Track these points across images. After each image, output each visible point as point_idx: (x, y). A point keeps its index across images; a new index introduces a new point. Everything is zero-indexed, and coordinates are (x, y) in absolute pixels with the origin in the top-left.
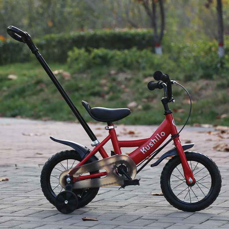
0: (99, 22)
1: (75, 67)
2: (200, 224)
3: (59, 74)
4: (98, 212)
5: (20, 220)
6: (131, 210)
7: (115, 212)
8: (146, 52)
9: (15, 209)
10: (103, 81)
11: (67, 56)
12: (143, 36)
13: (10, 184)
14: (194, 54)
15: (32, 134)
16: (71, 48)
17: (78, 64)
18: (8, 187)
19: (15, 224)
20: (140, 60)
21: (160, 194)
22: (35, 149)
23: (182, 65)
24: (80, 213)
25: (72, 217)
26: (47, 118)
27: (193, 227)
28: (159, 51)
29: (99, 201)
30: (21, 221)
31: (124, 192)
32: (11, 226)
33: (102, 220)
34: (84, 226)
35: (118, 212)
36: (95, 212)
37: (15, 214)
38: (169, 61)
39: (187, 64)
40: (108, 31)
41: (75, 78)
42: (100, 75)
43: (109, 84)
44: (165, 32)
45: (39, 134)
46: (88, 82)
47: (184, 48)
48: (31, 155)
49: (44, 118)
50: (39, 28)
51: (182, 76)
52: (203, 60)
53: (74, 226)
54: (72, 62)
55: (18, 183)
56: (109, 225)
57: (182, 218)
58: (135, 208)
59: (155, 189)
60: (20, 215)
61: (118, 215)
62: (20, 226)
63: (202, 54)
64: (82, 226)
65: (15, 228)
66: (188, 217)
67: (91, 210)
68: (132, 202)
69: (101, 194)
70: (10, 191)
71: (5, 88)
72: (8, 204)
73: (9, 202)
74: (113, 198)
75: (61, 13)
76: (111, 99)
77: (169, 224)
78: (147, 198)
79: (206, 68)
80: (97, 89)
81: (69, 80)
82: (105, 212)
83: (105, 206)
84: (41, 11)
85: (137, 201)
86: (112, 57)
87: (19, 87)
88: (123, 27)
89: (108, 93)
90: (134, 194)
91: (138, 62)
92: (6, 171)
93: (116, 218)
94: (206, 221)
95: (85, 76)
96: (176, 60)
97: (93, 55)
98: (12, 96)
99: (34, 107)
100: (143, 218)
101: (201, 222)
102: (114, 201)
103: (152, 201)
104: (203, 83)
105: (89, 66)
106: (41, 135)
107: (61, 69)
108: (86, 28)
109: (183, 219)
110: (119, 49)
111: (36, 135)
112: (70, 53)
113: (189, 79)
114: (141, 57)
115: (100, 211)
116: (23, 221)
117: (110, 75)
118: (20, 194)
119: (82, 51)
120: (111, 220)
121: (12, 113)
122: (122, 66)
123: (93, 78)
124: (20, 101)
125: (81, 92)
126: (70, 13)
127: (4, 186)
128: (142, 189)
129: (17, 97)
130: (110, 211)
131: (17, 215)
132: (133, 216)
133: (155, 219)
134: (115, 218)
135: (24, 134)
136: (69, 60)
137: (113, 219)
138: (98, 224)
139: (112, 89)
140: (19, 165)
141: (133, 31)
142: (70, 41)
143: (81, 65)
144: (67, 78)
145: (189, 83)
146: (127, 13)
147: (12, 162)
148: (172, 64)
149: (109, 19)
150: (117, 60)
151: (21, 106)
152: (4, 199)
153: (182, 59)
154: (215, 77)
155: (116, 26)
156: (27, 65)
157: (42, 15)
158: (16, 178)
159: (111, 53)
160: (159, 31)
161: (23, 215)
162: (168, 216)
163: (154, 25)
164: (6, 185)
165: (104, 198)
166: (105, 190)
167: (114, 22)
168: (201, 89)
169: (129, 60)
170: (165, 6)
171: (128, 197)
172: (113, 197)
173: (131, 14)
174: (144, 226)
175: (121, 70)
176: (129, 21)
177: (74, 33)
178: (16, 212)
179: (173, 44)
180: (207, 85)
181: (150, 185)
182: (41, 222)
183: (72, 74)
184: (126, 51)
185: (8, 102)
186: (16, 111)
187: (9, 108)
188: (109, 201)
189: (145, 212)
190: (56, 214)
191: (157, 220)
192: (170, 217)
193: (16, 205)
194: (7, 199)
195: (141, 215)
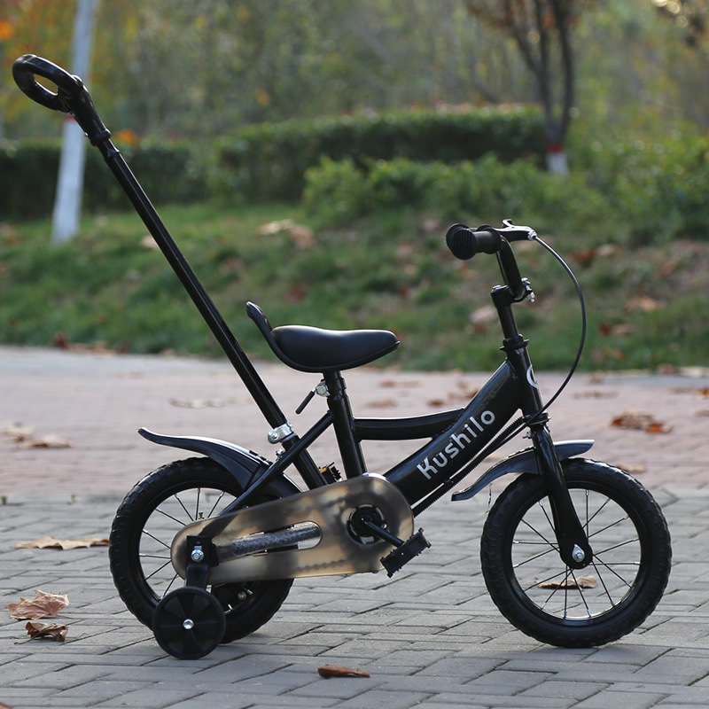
0: (397, 91)
1: (328, 211)
2: (689, 685)
3: (282, 232)
5: (127, 677)
6: (475, 639)
7: (423, 647)
8: (522, 169)
10: (403, 251)
12: (515, 126)
14: (656, 170)
15: (197, 403)
16: (315, 163)
17: (333, 203)
20: (507, 191)
25: (290, 665)
27: (668, 695)
28: (558, 163)
29: (377, 608)
30: (129, 680)
31: (455, 578)
35: (432, 648)
38: (586, 192)
39: (637, 196)
40: (417, 113)
41: (325, 244)
42: (395, 233)
43: (420, 259)
44: (575, 113)
45: (216, 401)
46: (360, 253)
47: (627, 155)
50: (233, 111)
51: (623, 233)
52: (682, 188)
54: (317, 199)
57: (634, 665)
58: (486, 633)
61: (433, 657)
63: (680, 170)
68: (477, 613)
69: (384, 586)
72: (99, 622)
73: (102, 616)
74: (419, 599)
75: (293, 69)
76: (426, 300)
77: (594, 687)
79: (690, 207)
80: (386, 272)
81: (307, 250)
82: (395, 645)
83: (393, 625)
84: (237, 63)
86: (428, 184)
88: (460, 100)
89: (415, 283)
91: (499, 195)
93: (428, 666)
95: (352, 236)
96: (606, 188)
97: (374, 177)
98: (151, 295)
100: (508, 665)
101: (694, 679)
102: (422, 609)
104: (683, 250)
105: (363, 209)
106: (223, 405)
107: (287, 218)
108: (359, 106)
109: (636, 667)
110: (448, 160)
111: (210, 404)
112: (313, 175)
113: (643, 239)
114: (508, 181)
115: (378, 642)
116: (137, 681)
117: (421, 232)
120: (412, 674)
121: (151, 341)
122: (454, 206)
123: (375, 242)
124: (174, 310)
125: (342, 282)
126: (316, 69)
129: (164, 297)
130: (409, 641)
132: (481, 658)
133: (547, 669)
134: (424, 667)
135: (174, 403)
136: (309, 193)
137: (417, 671)
139: (427, 272)
141: (486, 112)
142: (314, 142)
143: (341, 207)
144: (302, 244)
146: (471, 66)
148: (596, 199)
149: (422, 83)
150: (441, 191)
151: (176, 322)
152: (90, 604)
153: (623, 185)
155: (440, 98)
156: (197, 210)
159: (424, 171)
160: (557, 110)
161: (140, 659)
163: (544, 95)
165: (392, 600)
168: (679, 267)
169: (474, 190)
170: (575, 44)
171: (465, 595)
172: (422, 594)
173: (481, 70)
174: (514, 695)
177: (326, 122)
179: (596, 147)
180: (695, 256)
183: (318, 231)
184: (467, 167)
185: (142, 312)
186: (162, 338)
187: (144, 328)
188: (408, 609)
189: (518, 644)
190: (243, 656)
191: (555, 673)
192: (593, 662)
193: (123, 624)
194: (98, 605)
195: (506, 657)
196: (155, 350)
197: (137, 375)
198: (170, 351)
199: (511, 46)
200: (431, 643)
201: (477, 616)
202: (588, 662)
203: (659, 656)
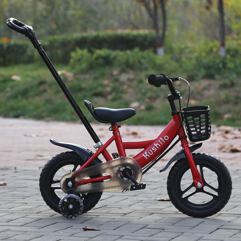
0: (102, 24)
1: (78, 67)
2: (210, 234)
3: (62, 75)
4: (100, 220)
5: (16, 230)
6: (136, 218)
7: (118, 221)
8: (148, 53)
9: (11, 217)
10: (106, 82)
11: (70, 57)
12: (145, 38)
13: (8, 189)
14: (196, 54)
15: (33, 135)
16: (74, 50)
17: (81, 65)
18: (6, 192)
19: (10, 236)
20: (143, 61)
21: (165, 200)
22: (36, 151)
24: (81, 222)
25: (72, 226)
26: (50, 119)
27: (203, 237)
28: (161, 51)
29: (101, 207)
30: (16, 231)
31: (128, 197)
32: (5, 238)
33: (105, 229)
34: (85, 237)
35: (121, 221)
36: (97, 220)
37: (11, 223)
39: (189, 64)
40: (110, 32)
41: (78, 79)
42: (103, 75)
43: (112, 85)
44: (167, 33)
45: (40, 135)
46: (90, 82)
47: (185, 48)
48: (32, 157)
49: (47, 119)
52: (205, 61)
53: (74, 236)
54: (75, 63)
55: (17, 187)
56: (113, 235)
57: (191, 227)
58: (139, 216)
59: (160, 193)
60: (16, 224)
61: (122, 223)
62: (15, 237)
63: (204, 54)
64: (83, 237)
65: (9, 240)
66: (196, 226)
67: (93, 218)
68: (136, 209)
69: (103, 200)
70: (7, 197)
72: (5, 211)
73: (5, 209)
74: (116, 204)
75: (65, 16)
76: (114, 100)
77: (177, 234)
78: (152, 204)
79: (208, 68)
80: (100, 89)
81: (71, 81)
82: (108, 220)
83: (107, 213)
84: (44, 13)
85: (142, 207)
86: (115, 58)
87: (22, 87)
88: (125, 28)
89: (110, 93)
90: (138, 199)
91: (140, 63)
92: (4, 175)
94: (216, 230)
95: (87, 76)
96: (178, 60)
97: (95, 55)
98: (15, 97)
99: (37, 108)
100: (148, 227)
101: (211, 232)
102: (117, 208)
103: (157, 208)
104: (205, 83)
105: (91, 67)
106: (43, 137)
107: (64, 70)
108: (88, 30)
109: (191, 228)
110: (122, 50)
111: (38, 136)
112: (73, 54)
113: (191, 79)
114: (143, 57)
115: (102, 219)
116: (19, 231)
117: (112, 75)
118: (18, 200)
120: (114, 230)
121: (15, 113)
122: (124, 66)
123: (96, 79)
124: (23, 102)
125: (84, 93)
126: (73, 16)
127: (2, 191)
128: (147, 193)
129: (20, 97)
130: (113, 218)
131: (13, 225)
132: (138, 224)
133: (161, 228)
134: (119, 227)
135: (25, 135)
136: (72, 61)
137: (116, 229)
138: (100, 235)
139: (114, 89)
140: (19, 168)
141: (135, 32)
142: (73, 42)
143: (84, 66)
144: (70, 79)
146: (129, 16)
147: (12, 164)
148: (174, 64)
149: (111, 21)
150: (119, 61)
152: (0, 205)
153: (184, 60)
154: (217, 77)
155: (118, 27)
156: (31, 66)
157: (46, 17)
158: (15, 182)
159: (113, 53)
160: (161, 32)
161: (20, 224)
162: (175, 225)
163: (155, 27)
164: (4, 190)
165: (106, 204)
166: (108, 195)
167: (116, 24)
168: (204, 89)
169: (131, 61)
170: (167, 8)
171: (132, 203)
172: (116, 202)
173: (132, 17)
174: (150, 237)
175: (123, 71)
176: (131, 23)
177: (77, 35)
178: (12, 220)
179: (174, 45)
180: (210, 85)
181: (155, 189)
182: (39, 233)
183: (75, 74)
184: (129, 52)
185: (12, 103)
186: (19, 112)
187: (12, 109)
188: (112, 207)
189: (151, 220)
190: (56, 223)
191: (164, 229)
192: (177, 226)
193: (13, 212)
194: (3, 206)
195: (147, 224)
196: (17, 117)
197: (11, 125)
198: (22, 117)
199: (143, 9)
200: (121, 219)
201: (136, 210)
202: (175, 226)
203: (199, 224)
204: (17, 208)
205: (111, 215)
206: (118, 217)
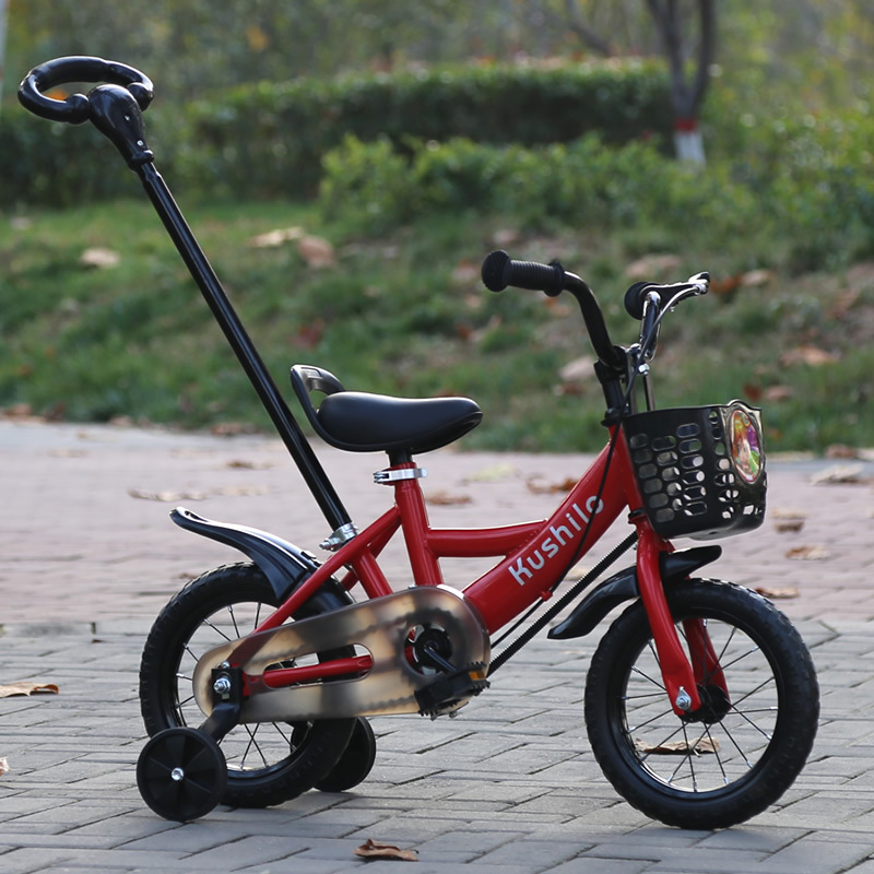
0: (456, 30)
1: (353, 214)
3: (287, 243)
4: (413, 827)
5: (92, 863)
6: (553, 817)
7: (483, 828)
8: (638, 154)
9: (75, 814)
10: (463, 275)
11: (320, 173)
12: (629, 89)
13: (63, 707)
14: (831, 161)
15: (166, 495)
16: (334, 141)
17: (362, 203)
18: (55, 720)
20: (613, 189)
21: (673, 749)
22: (176, 558)
23: (780, 207)
24: (340, 833)
25: (307, 849)
26: (235, 425)
28: (691, 147)
29: (423, 778)
30: (95, 867)
31: (527, 739)
35: (496, 828)
36: (402, 825)
37: (73, 838)
38: (729, 189)
39: (802, 204)
40: (485, 69)
42: (452, 247)
44: (716, 71)
45: (196, 494)
46: (402, 276)
47: (791, 135)
48: (160, 583)
49: (223, 426)
50: (213, 57)
51: (780, 253)
52: (865, 187)
54: (339, 196)
55: (99, 702)
57: (762, 851)
58: (567, 811)
60: (94, 841)
61: (497, 839)
66: (783, 847)
67: (387, 817)
68: (556, 785)
69: (432, 748)
70: (60, 739)
71: (69, 304)
72: (50, 793)
73: (53, 786)
74: (480, 766)
76: (495, 347)
80: (438, 305)
81: (325, 271)
82: (446, 825)
83: (445, 799)
85: (580, 778)
86: (499, 177)
87: (123, 297)
88: (553, 51)
89: (481, 321)
90: (567, 747)
91: (602, 195)
92: (49, 652)
93: (490, 851)
94: (857, 864)
95: (390, 251)
96: (759, 185)
97: (422, 165)
98: (97, 335)
99: (186, 380)
100: (596, 851)
102: (483, 779)
104: (865, 278)
105: (406, 213)
106: (204, 498)
107: (296, 225)
108: (400, 56)
109: (763, 854)
110: (530, 142)
111: (185, 497)
112: (332, 161)
113: (808, 262)
114: (616, 173)
115: (423, 821)
116: (106, 867)
117: (490, 247)
118: (102, 749)
119: (382, 149)
120: (468, 862)
121: (97, 403)
122: (538, 210)
123: (422, 261)
124: (132, 357)
125: (374, 319)
127: (39, 715)
129: (115, 338)
130: (464, 820)
131: (83, 843)
132: (559, 841)
133: (646, 855)
134: (485, 853)
135: (136, 495)
136: (326, 187)
137: (475, 858)
139: (498, 306)
140: (107, 626)
141: (588, 67)
142: (335, 109)
143: (374, 209)
144: (317, 263)
145: (809, 280)
147: (80, 611)
148: (743, 201)
149: (495, 18)
150: (519, 187)
151: (133, 375)
152: (35, 770)
153: (784, 183)
155: (518, 48)
158: (90, 681)
159: (494, 158)
160: (690, 67)
161: (108, 841)
162: (704, 844)
163: (671, 45)
164: (48, 711)
165: (443, 767)
166: (452, 730)
167: (514, 32)
169: (568, 188)
171: (540, 761)
172: (483, 759)
175: (534, 230)
176: (576, 28)
177: (350, 79)
178: (78, 827)
181: (637, 708)
183: (339, 245)
184: (557, 152)
185: (82, 361)
186: (114, 398)
187: (86, 385)
188: (465, 779)
189: (609, 824)
190: (244, 838)
191: (656, 861)
192: (708, 848)
193: (82, 796)
194: (46, 772)
195: (593, 841)
196: (103, 417)
197: (78, 453)
198: (123, 421)
200: (494, 823)
201: (556, 788)
202: (701, 848)
203: (796, 840)
204: (98, 779)
205: (460, 807)
206: (483, 815)
